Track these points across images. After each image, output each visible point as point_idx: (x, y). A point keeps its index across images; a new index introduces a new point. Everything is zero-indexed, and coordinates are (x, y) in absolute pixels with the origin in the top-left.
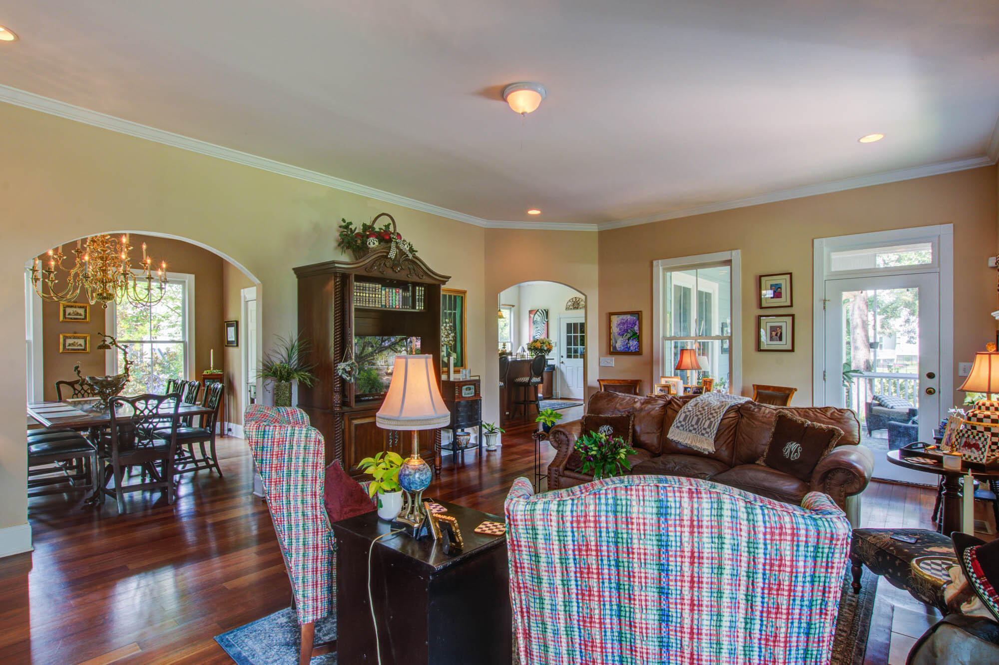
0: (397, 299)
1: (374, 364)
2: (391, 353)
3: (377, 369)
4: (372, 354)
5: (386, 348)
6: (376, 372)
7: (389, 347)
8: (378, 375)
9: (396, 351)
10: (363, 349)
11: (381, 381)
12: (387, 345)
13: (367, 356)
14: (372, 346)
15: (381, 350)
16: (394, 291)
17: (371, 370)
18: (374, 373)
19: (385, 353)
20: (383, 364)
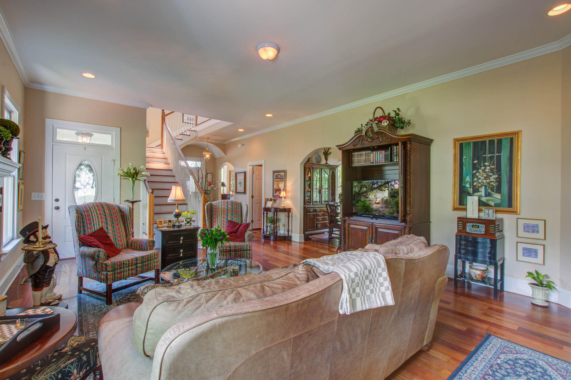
0: (381, 157)
1: (367, 198)
2: (379, 191)
3: (369, 200)
4: (366, 192)
5: (375, 188)
6: (369, 202)
7: (377, 188)
8: (370, 204)
9: (381, 190)
10: (361, 189)
11: (372, 207)
12: (376, 186)
13: (363, 193)
14: (366, 187)
15: (372, 189)
16: (379, 153)
17: (366, 201)
18: (368, 203)
19: (374, 191)
20: (373, 197)
